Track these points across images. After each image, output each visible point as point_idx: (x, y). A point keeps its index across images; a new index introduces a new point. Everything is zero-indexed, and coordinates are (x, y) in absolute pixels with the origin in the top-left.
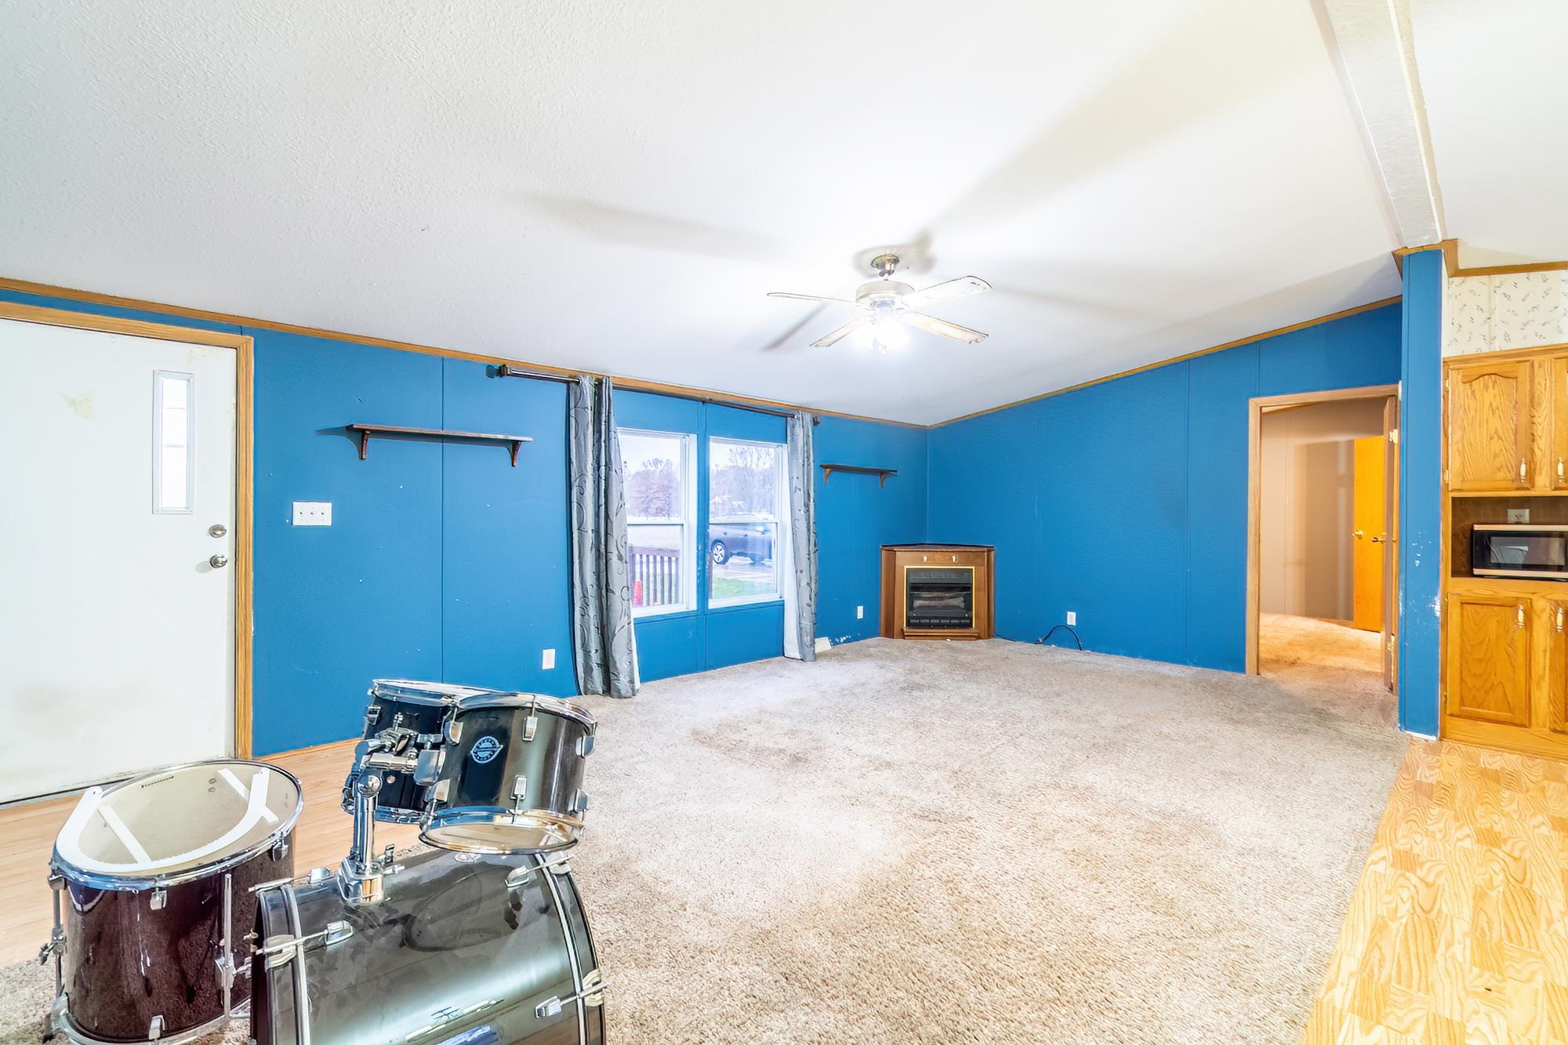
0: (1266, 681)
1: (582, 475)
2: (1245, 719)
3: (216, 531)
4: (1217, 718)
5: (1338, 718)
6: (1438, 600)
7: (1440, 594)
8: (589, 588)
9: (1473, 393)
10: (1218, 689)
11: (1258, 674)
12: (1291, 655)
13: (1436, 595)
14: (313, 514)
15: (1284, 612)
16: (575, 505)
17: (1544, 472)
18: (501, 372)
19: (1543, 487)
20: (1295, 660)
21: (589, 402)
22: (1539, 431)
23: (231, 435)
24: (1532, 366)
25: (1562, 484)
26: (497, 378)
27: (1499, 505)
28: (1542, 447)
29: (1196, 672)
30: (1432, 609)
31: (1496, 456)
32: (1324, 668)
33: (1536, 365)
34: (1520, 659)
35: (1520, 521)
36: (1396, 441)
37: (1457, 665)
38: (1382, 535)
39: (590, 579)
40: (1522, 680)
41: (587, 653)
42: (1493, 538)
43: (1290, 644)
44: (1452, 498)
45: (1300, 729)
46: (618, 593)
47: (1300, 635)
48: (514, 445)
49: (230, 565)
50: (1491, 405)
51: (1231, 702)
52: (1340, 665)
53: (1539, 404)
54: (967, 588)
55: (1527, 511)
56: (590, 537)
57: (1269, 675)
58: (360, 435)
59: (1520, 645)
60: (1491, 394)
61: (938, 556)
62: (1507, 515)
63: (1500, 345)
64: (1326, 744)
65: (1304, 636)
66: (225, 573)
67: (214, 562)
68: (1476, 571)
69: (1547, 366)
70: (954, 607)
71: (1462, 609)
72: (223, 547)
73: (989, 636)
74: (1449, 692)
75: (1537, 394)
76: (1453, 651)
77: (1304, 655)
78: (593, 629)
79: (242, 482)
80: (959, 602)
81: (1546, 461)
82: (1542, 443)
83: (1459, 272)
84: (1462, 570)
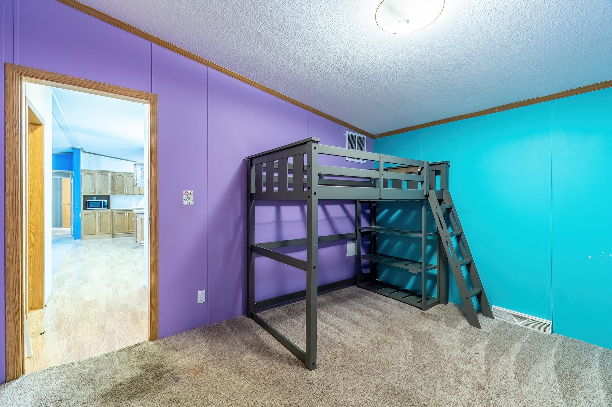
6: (81, 214)
9: (86, 176)
17: (97, 191)
19: (97, 194)
22: (96, 184)
25: (99, 193)
27: (91, 197)
30: (80, 216)
31: (90, 188)
33: (96, 173)
34: (94, 223)
35: (95, 200)
36: (73, 183)
37: (84, 226)
38: (70, 203)
40: (94, 226)
42: (90, 203)
50: (89, 179)
53: (96, 180)
55: (96, 197)
59: (94, 221)
60: (89, 177)
62: (93, 198)
71: (85, 215)
74: (83, 231)
75: (96, 178)
76: (83, 223)
81: (97, 189)
82: (96, 186)
83: (83, 152)
84: (85, 208)
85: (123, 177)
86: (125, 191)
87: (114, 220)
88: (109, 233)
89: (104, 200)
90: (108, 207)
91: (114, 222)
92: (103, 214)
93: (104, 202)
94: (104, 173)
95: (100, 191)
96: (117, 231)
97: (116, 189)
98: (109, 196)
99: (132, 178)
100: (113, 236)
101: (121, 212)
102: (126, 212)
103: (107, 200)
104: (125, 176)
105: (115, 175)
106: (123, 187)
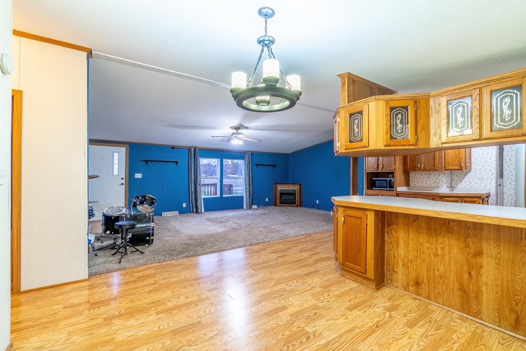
1: (191, 168)
3: (122, 179)
7: (364, 193)
8: (193, 191)
14: (138, 176)
16: (190, 174)
18: (174, 148)
21: (193, 153)
23: (125, 162)
26: (174, 149)
28: (379, 161)
31: (373, 163)
39: (193, 189)
41: (192, 204)
46: (199, 192)
48: (177, 162)
49: (125, 184)
54: (295, 194)
56: (193, 180)
58: (147, 161)
61: (287, 186)
66: (124, 186)
67: (122, 184)
68: (373, 188)
70: (291, 199)
72: (124, 181)
73: (300, 206)
78: (193, 199)
79: (127, 170)
80: (293, 198)
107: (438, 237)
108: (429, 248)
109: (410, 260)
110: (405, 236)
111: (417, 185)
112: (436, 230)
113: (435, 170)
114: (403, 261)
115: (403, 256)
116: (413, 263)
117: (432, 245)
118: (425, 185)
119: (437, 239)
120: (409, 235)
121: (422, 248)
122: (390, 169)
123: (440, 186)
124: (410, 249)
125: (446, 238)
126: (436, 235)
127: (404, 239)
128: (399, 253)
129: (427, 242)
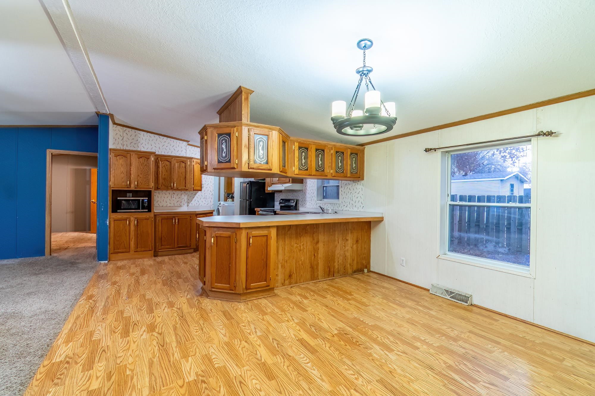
0: (54, 257)
2: (42, 272)
4: (28, 275)
5: (78, 263)
6: (108, 220)
7: (108, 218)
9: (117, 160)
10: (30, 264)
11: (50, 255)
12: (66, 246)
13: (107, 219)
15: (66, 231)
17: (133, 183)
19: (133, 188)
20: (67, 247)
22: (132, 172)
24: (130, 155)
25: (136, 187)
27: (123, 193)
28: (133, 177)
29: (21, 260)
30: (106, 223)
31: (122, 178)
32: (77, 248)
33: (131, 155)
34: (128, 234)
35: (129, 197)
37: (113, 239)
40: (128, 239)
42: (123, 202)
43: (66, 242)
44: (112, 190)
45: (63, 270)
47: (71, 238)
50: (121, 164)
51: (36, 267)
52: (84, 246)
53: (132, 166)
55: (131, 194)
57: (55, 255)
59: (128, 230)
60: (121, 161)
62: (127, 195)
63: (125, 148)
64: (72, 272)
65: (72, 239)
68: (118, 211)
69: (133, 155)
71: (114, 222)
74: (110, 248)
75: (131, 163)
76: (112, 235)
77: (71, 245)
81: (133, 181)
82: (132, 176)
83: (114, 123)
84: (114, 210)
85: (171, 162)
86: (173, 185)
87: (157, 229)
88: (151, 250)
89: (142, 198)
90: (149, 208)
91: (157, 232)
92: (142, 219)
93: (143, 200)
94: (144, 156)
95: (137, 183)
96: (162, 246)
97: (161, 181)
98: (151, 191)
99: (183, 165)
100: (156, 255)
101: (167, 217)
102: (175, 217)
103: (147, 198)
104: (173, 161)
105: (159, 159)
106: (171, 178)
107: (301, 238)
108: (297, 247)
109: (286, 261)
110: (283, 243)
111: (161, 205)
112: (300, 234)
113: (186, 190)
114: (282, 263)
115: (282, 259)
116: (288, 262)
117: (298, 244)
118: (169, 205)
119: (301, 239)
120: (285, 242)
121: (293, 248)
122: (148, 187)
123: (182, 205)
124: (286, 253)
125: (305, 237)
126: (300, 237)
127: (282, 246)
128: (279, 258)
129: (296, 243)
